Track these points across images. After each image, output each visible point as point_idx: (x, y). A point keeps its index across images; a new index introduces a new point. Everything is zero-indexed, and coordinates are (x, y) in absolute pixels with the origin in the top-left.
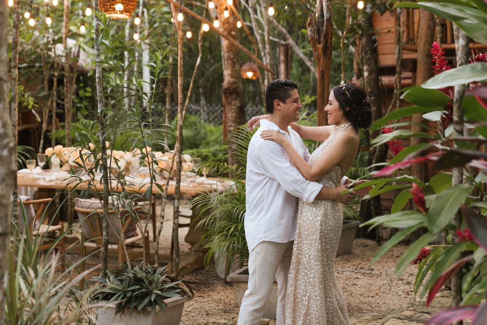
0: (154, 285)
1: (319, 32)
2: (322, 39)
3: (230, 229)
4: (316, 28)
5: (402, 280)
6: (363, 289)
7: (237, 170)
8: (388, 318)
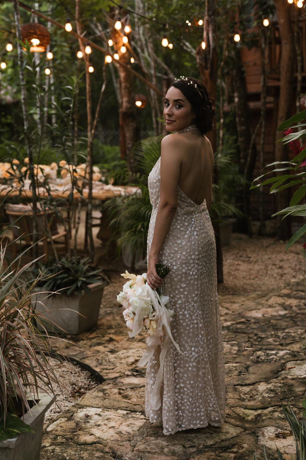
0: (79, 274)
1: (206, 59)
2: (209, 65)
3: (137, 226)
4: (203, 56)
5: (275, 265)
6: (245, 273)
7: (140, 177)
8: (270, 296)
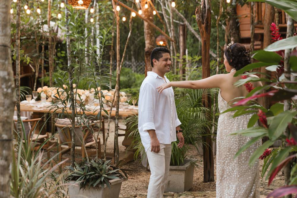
0: (103, 172)
1: (203, 17)
2: (205, 21)
4: (201, 14)
